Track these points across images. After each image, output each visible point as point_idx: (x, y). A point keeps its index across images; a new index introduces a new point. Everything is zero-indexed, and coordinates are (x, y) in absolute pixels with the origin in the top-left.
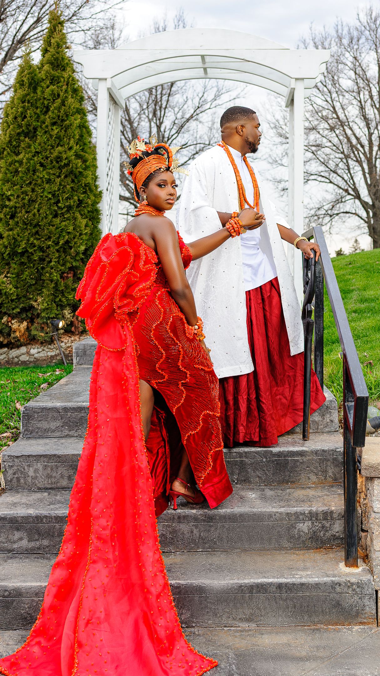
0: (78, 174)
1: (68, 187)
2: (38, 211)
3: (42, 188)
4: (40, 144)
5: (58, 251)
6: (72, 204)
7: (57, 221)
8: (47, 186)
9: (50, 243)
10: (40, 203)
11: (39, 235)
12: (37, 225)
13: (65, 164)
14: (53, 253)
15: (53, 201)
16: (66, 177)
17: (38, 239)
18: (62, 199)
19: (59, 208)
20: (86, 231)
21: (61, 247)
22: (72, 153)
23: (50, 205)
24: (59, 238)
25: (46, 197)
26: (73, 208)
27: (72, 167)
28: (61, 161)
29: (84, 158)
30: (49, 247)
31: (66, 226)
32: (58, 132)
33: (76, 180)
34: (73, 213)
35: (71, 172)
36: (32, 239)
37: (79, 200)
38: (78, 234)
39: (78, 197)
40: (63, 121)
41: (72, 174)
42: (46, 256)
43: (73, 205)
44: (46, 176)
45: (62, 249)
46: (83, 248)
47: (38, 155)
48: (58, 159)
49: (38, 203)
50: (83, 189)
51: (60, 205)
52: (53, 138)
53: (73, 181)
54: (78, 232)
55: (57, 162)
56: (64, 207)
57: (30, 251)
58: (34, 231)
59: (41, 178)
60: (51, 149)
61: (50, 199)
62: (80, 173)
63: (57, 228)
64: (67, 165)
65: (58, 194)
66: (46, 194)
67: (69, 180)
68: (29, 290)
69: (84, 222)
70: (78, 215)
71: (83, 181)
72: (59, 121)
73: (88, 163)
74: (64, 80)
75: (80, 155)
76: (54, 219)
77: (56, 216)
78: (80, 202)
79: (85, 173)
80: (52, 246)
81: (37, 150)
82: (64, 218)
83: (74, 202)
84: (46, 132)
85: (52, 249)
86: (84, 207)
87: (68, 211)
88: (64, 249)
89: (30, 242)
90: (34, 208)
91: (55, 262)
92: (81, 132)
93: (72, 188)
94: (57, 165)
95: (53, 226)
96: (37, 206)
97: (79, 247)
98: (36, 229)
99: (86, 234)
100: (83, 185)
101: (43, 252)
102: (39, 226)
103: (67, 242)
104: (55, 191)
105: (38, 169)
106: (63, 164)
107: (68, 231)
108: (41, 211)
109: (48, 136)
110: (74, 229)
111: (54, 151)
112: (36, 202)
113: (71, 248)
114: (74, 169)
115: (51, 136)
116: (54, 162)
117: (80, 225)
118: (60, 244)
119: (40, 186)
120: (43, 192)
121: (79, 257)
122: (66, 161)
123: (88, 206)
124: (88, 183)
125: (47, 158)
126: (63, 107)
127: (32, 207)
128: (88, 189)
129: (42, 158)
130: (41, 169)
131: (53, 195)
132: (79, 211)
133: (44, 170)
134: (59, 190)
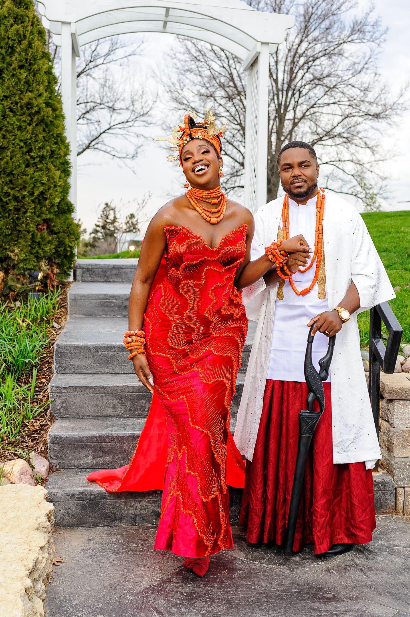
0: (49, 123)
1: (41, 136)
2: (11, 159)
3: (13, 135)
4: (8, 88)
5: (33, 201)
6: (45, 154)
7: (30, 170)
8: (19, 133)
9: (25, 193)
10: (13, 152)
11: (13, 184)
12: (11, 174)
13: (36, 111)
14: (29, 203)
15: (25, 150)
16: (37, 125)
17: (12, 189)
18: (35, 148)
19: (32, 158)
20: (60, 183)
21: (36, 198)
22: (41, 100)
23: (23, 153)
24: (33, 188)
25: (19, 145)
26: (46, 159)
27: (43, 116)
28: (32, 108)
29: (54, 107)
30: (24, 197)
31: (39, 176)
32: (27, 76)
33: (47, 130)
34: (47, 164)
35: (42, 121)
36: (6, 188)
37: (51, 151)
38: (52, 186)
39: (50, 147)
40: (30, 64)
41: (43, 122)
42: (22, 207)
43: (46, 156)
44: (17, 123)
45: (37, 201)
46: (58, 200)
47: (6, 99)
48: (29, 105)
49: (10, 150)
50: (55, 139)
51: (32, 154)
52: (22, 83)
53: (44, 130)
54: (52, 183)
55: (28, 109)
56: (37, 157)
57: (5, 200)
58: (8, 179)
59: (12, 124)
60: (20, 94)
61: (22, 147)
62: (51, 122)
63: (31, 178)
64: (38, 112)
65: (30, 143)
66: (17, 141)
67: (40, 129)
68: (5, 240)
69: (58, 173)
70: (51, 166)
71: (55, 132)
72: (27, 65)
73: (57, 112)
74: (29, 20)
75: (49, 103)
76: (27, 169)
77: (28, 166)
78: (53, 152)
79: (57, 122)
80: (28, 196)
81: (6, 94)
82: (37, 168)
83: (47, 152)
84: (13, 75)
85: (27, 199)
86: (57, 158)
87: (41, 161)
88: (39, 200)
89: (4, 191)
90: (7, 156)
91: (32, 213)
92: (49, 78)
93: (44, 137)
94: (28, 112)
95: (28, 175)
96: (9, 154)
97: (54, 199)
98: (9, 178)
99: (60, 186)
100: (55, 135)
101: (18, 202)
102: (13, 174)
103: (42, 193)
104: (27, 139)
105: (8, 115)
106: (33, 111)
107: (43, 182)
108: (14, 159)
109: (17, 80)
110: (48, 180)
111: (24, 96)
112: (8, 149)
113: (46, 199)
114: (46, 118)
115: (20, 80)
116: (25, 109)
117: (54, 175)
118: (36, 194)
119: (11, 132)
120: (14, 140)
121: (54, 209)
122: (36, 109)
123: (60, 157)
124: (59, 134)
125: (17, 103)
126: (31, 50)
127: (4, 154)
128: (59, 140)
129: (12, 103)
130: (11, 114)
131: (25, 143)
132: (52, 162)
133: (14, 116)
134: (31, 138)
